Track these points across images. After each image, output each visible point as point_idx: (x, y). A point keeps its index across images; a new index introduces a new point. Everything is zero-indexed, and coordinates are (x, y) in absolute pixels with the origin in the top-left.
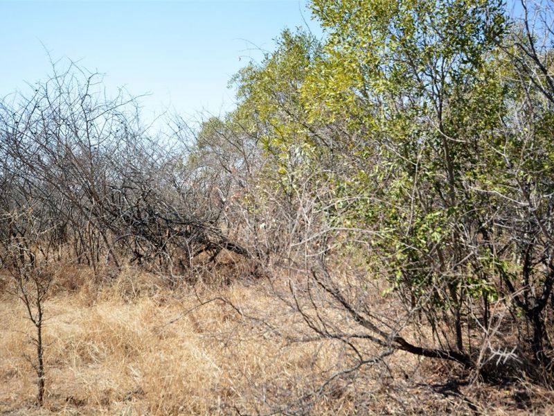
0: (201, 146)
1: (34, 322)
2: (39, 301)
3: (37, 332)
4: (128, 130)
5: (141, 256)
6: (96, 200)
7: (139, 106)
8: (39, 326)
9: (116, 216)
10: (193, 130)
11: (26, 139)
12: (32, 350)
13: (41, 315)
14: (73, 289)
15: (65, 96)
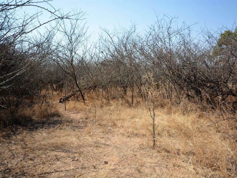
0: (220, 46)
1: (152, 117)
2: (154, 110)
3: (153, 122)
4: (185, 41)
5: (190, 96)
6: (172, 71)
7: (190, 29)
8: (153, 119)
9: (180, 78)
10: (216, 38)
11: (146, 48)
12: (151, 128)
13: (154, 115)
14: (162, 106)
15: (161, 29)
